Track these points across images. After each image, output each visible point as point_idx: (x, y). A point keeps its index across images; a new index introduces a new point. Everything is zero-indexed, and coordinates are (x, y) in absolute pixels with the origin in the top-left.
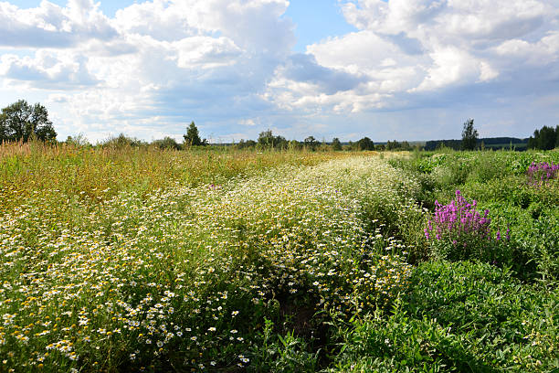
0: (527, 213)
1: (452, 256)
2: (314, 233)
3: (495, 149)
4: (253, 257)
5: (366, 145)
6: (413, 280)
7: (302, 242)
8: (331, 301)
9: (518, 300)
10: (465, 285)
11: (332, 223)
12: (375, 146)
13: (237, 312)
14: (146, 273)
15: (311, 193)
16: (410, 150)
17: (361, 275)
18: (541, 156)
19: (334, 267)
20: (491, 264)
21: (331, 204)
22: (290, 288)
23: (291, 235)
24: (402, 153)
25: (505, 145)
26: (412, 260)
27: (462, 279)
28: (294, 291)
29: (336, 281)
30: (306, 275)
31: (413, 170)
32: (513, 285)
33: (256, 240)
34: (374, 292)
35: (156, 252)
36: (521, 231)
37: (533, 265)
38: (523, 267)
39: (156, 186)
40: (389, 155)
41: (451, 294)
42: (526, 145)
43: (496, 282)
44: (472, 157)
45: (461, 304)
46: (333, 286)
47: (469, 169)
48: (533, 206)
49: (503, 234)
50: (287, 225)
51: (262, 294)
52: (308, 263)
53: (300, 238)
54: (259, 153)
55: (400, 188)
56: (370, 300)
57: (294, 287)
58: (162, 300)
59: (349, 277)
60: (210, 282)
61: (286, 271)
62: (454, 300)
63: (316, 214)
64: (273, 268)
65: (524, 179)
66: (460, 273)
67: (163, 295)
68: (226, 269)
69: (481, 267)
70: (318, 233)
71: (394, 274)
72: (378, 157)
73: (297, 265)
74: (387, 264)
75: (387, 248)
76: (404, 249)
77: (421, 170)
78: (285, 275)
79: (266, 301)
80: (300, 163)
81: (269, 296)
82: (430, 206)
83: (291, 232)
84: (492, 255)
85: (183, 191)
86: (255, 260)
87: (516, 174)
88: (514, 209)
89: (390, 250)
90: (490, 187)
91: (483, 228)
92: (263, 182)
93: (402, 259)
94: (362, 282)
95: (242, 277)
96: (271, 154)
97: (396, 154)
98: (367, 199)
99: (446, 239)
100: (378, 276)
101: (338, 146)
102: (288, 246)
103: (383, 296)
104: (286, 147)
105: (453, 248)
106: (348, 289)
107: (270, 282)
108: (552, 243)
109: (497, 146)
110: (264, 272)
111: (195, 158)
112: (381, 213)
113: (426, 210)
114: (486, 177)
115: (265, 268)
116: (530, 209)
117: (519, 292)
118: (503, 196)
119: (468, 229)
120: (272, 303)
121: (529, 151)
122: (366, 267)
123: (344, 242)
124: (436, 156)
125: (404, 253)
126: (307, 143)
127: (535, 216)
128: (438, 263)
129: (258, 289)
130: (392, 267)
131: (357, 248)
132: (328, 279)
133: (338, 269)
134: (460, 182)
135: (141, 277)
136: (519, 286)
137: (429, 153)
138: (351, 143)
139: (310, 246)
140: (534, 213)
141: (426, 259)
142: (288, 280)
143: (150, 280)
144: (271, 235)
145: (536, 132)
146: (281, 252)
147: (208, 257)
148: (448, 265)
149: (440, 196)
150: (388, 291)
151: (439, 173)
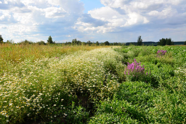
0: (156, 66)
1: (133, 80)
2: (89, 73)
3: (147, 45)
4: (69, 81)
5: (107, 44)
6: (120, 88)
7: (85, 76)
8: (94, 95)
9: (152, 94)
10: (137, 89)
11: (94, 70)
12: (110, 44)
13: (63, 99)
14: (33, 87)
15: (88, 60)
16: (121, 45)
17: (103, 87)
18: (161, 48)
19: (95, 84)
20: (145, 82)
21: (94, 63)
22: (81, 91)
23: (81, 74)
24: (118, 46)
25: (151, 44)
26: (120, 81)
27: (135, 87)
28: (82, 92)
29: (96, 89)
30: (86, 87)
31: (122, 52)
32: (151, 89)
33: (70, 75)
34: (107, 92)
35: (36, 80)
36: (154, 72)
37: (157, 83)
38: (154, 83)
39: (37, 58)
40: (114, 47)
41: (132, 92)
42: (157, 44)
43: (146, 88)
44: (140, 48)
45: (135, 95)
46: (95, 90)
47: (139, 52)
48: (158, 64)
49: (149, 73)
50: (80, 71)
51: (71, 93)
52: (87, 83)
53: (84, 75)
54: (72, 46)
55: (117, 58)
56: (106, 95)
57: (82, 91)
58: (38, 96)
59: (100, 87)
60: (54, 90)
61: (80, 85)
62: (133, 94)
63: (90, 67)
64: (75, 85)
65: (156, 55)
66: (135, 85)
67: (39, 94)
68: (59, 85)
69: (142, 83)
70: (90, 73)
71: (114, 86)
72: (110, 48)
73: (83, 83)
74: (112, 83)
75: (112, 78)
76: (117, 78)
77: (124, 52)
78: (79, 87)
79: (73, 96)
80: (85, 50)
81: (74, 94)
83: (81, 73)
84: (145, 79)
85: (46, 59)
86: (70, 82)
87: (154, 53)
88: (153, 65)
90: (145, 58)
91: (142, 71)
92: (73, 56)
93: (117, 81)
94: (104, 89)
95: (65, 88)
96: (76, 47)
97: (116, 47)
98: (106, 62)
99: (131, 75)
100: (109, 87)
101: (98, 44)
102: (80, 77)
103: (110, 93)
104: (81, 44)
105: (133, 77)
106: (99, 91)
107: (74, 89)
108: (163, 75)
109: (148, 44)
111: (51, 48)
112: (111, 66)
113: (125, 65)
114: (144, 55)
115: (73, 85)
116: (157, 65)
117: (153, 91)
118: (149, 60)
119: (138, 71)
120: (75, 96)
121: (158, 46)
122: (105, 84)
123: (98, 76)
124: (129, 47)
125: (117, 79)
126: (88, 43)
127: (159, 67)
128: (128, 82)
129: (70, 92)
130: (114, 84)
131: (102, 78)
132: (93, 88)
133: (96, 85)
134: (136, 56)
135: (31, 88)
136: (153, 89)
137: (127, 46)
138: (102, 43)
139: (87, 77)
140: (158, 66)
141: (125, 81)
142: (80, 88)
143: (34, 89)
144: (75, 74)
145: (160, 40)
146: (78, 79)
147: (54, 81)
148: (131, 83)
149: (130, 60)
150: (112, 91)
151: (130, 53)
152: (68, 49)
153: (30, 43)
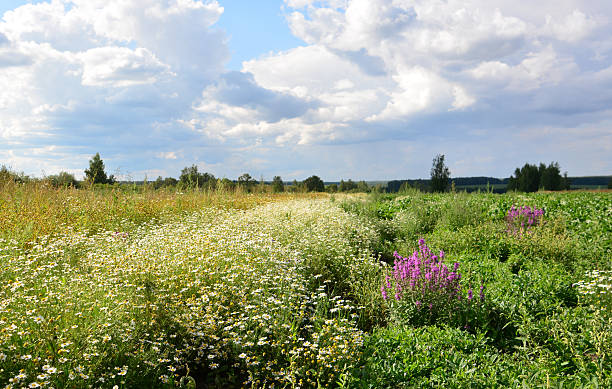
0: (506, 267)
1: (416, 321)
2: (242, 293)
3: (469, 191)
4: (164, 322)
5: (315, 185)
6: (366, 350)
7: (226, 304)
8: (262, 378)
9: (494, 373)
10: (431, 356)
11: (264, 279)
12: (326, 187)
14: (20, 343)
15: (241, 242)
16: (368, 192)
17: (299, 345)
18: (523, 200)
19: (267, 335)
20: (462, 329)
21: (264, 255)
22: (210, 361)
23: (213, 294)
24: (358, 195)
25: (482, 186)
26: (366, 325)
27: (425, 348)
28: (215, 366)
29: (268, 353)
30: (230, 344)
31: (370, 216)
32: (488, 355)
33: (169, 300)
34: (315, 366)
35: (34, 314)
36: (500, 290)
37: (512, 330)
38: (500, 332)
39: (42, 232)
40: (341, 197)
41: (413, 367)
42: (505, 186)
43: (468, 352)
44: (441, 200)
45: (425, 379)
46: (265, 359)
47: (438, 215)
48: (513, 258)
49: (477, 293)
50: (208, 282)
51: (173, 369)
52: (234, 330)
53: (224, 299)
54: (179, 193)
55: (352, 236)
56: (310, 377)
57: (215, 360)
58: (39, 377)
59: (285, 347)
60: (105, 354)
61: (206, 340)
62: (416, 374)
63: (245, 267)
64: (188, 337)
65: (502, 227)
66: (426, 341)
67: (42, 372)
68: (125, 338)
69: (451, 333)
70: (248, 292)
71: (341, 342)
72: (328, 200)
73: (219, 332)
74: (333, 330)
75: (332, 311)
76: (353, 311)
77: (380, 215)
78: (204, 346)
79: (178, 379)
80: (229, 206)
81: (181, 372)
82: (389, 259)
83: (212, 290)
84: (464, 319)
85: (78, 238)
86: (167, 326)
87: (494, 220)
88: (491, 262)
89: (336, 313)
90: (464, 235)
91: (452, 286)
92: (183, 229)
93: (352, 323)
94: (301, 354)
95: (148, 347)
96: (196, 195)
97: (350, 197)
98: (311, 250)
99: (408, 299)
100: (321, 345)
101: (279, 186)
102: (208, 309)
103: (327, 371)
104: (214, 187)
105: (415, 311)
106: (283, 362)
107: (184, 355)
108: (534, 302)
109: (473, 187)
110: (178, 342)
111: (97, 200)
112: (329, 267)
113: (384, 263)
114: (458, 224)
115: (178, 337)
116: (509, 262)
117: (495, 362)
118: (478, 246)
119: (433, 286)
120: (186, 381)
121: (509, 194)
122: (306, 335)
123: (277, 302)
124: (400, 198)
125: (353, 316)
126: (241, 182)
127: (515, 270)
128: (397, 329)
129: (169, 364)
130: (339, 333)
131: (294, 311)
132: (258, 349)
133: (270, 337)
134: (427, 230)
135: (13, 347)
136: (495, 356)
137: (392, 195)
138: (295, 182)
139: (237, 308)
140: (514, 267)
141: (384, 324)
142: (207, 351)
143: (25, 351)
144: (187, 295)
145: (517, 171)
146: (199, 316)
147: (104, 321)
148: (410, 332)
149: (403, 247)
150: (333, 364)
151: (403, 219)
152: (166, 201)
153: (18, 180)
